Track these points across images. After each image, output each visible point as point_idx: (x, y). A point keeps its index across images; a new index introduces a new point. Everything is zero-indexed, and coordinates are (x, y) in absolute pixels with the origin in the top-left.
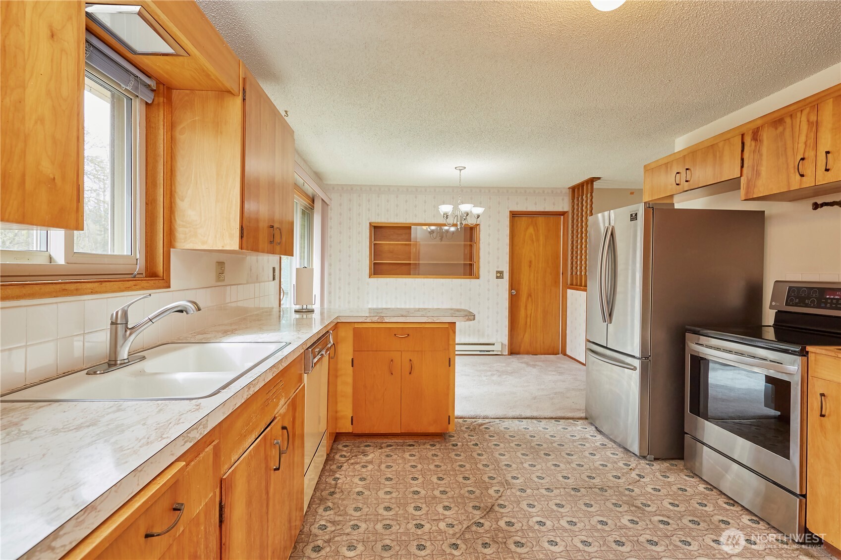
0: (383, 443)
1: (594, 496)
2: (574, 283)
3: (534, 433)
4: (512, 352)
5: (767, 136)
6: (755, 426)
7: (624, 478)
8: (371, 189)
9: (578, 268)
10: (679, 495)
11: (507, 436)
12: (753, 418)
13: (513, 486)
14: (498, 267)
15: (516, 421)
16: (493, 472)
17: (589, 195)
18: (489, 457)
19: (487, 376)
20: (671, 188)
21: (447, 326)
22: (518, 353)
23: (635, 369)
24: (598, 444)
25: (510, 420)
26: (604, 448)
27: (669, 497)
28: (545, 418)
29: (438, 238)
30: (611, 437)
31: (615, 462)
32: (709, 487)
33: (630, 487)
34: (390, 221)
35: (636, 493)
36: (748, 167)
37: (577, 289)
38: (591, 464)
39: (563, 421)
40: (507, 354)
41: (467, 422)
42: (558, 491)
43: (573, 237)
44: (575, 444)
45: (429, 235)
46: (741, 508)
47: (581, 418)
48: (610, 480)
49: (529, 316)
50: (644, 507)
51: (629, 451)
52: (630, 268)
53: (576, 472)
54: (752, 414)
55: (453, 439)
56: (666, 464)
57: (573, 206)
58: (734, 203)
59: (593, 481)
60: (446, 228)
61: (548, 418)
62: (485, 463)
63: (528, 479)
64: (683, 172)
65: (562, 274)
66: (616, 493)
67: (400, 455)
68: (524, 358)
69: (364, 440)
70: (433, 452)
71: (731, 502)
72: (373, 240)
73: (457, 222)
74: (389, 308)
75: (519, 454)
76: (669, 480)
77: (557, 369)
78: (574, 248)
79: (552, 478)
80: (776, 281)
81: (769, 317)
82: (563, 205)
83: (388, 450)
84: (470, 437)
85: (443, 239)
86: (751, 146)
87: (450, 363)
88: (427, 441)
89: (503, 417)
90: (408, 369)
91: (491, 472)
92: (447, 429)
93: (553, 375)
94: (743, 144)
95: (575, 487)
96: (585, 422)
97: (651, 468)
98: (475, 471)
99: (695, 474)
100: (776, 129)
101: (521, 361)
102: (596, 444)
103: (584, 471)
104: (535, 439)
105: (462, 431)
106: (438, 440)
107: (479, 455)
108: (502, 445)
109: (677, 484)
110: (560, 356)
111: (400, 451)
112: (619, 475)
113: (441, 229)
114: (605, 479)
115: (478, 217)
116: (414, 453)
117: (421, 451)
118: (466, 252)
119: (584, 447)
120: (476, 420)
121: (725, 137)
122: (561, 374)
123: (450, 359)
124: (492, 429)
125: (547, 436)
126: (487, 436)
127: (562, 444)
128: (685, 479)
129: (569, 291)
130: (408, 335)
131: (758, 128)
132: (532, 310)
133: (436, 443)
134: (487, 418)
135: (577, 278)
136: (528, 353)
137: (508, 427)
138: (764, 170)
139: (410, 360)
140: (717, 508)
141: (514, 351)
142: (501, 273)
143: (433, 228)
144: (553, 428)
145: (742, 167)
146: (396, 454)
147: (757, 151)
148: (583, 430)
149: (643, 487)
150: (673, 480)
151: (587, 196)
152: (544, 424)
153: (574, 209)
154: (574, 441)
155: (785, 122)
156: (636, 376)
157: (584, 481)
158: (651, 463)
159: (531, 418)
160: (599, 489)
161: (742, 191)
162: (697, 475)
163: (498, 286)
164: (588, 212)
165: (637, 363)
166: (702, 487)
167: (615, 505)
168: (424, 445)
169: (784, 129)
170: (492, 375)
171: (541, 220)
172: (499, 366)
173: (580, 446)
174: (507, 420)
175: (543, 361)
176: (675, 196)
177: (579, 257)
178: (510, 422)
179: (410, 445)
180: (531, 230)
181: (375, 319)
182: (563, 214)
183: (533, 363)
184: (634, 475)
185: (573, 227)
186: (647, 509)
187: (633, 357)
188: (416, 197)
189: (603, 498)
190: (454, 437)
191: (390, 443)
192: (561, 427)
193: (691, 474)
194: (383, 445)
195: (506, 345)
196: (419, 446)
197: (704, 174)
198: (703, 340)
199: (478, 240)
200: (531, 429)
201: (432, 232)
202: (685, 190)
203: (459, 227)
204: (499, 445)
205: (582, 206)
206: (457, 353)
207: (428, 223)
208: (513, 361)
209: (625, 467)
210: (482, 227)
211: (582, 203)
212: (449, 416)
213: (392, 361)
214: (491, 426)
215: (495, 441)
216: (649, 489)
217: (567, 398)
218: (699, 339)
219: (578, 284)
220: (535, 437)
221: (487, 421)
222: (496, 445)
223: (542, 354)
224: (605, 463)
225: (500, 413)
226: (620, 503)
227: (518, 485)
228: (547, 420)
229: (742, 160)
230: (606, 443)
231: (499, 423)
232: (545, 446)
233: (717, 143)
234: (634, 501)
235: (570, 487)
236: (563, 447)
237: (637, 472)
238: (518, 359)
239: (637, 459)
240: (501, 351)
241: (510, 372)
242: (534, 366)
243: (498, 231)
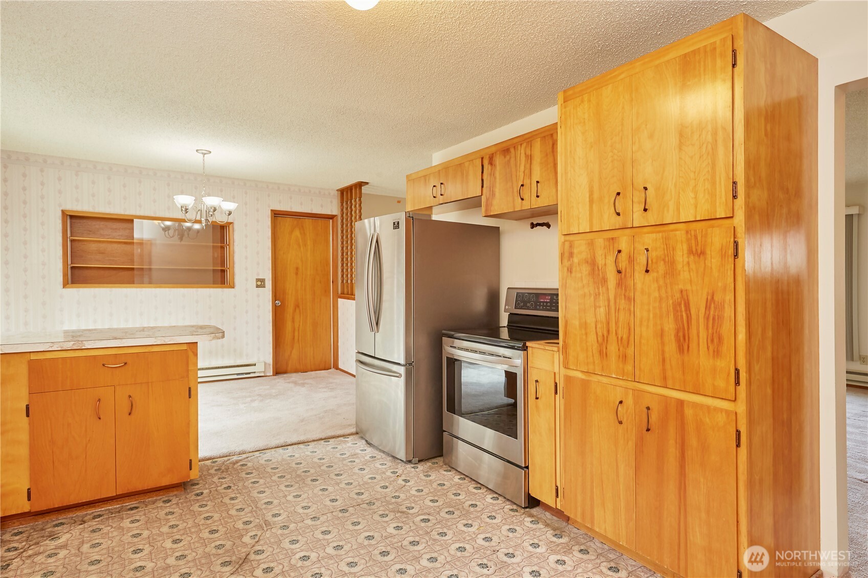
0: (86, 515)
1: (362, 512)
2: (345, 292)
3: (300, 459)
4: (278, 372)
5: (498, 160)
6: (497, 414)
7: (391, 486)
8: (62, 163)
9: (349, 276)
10: (439, 491)
11: (269, 470)
12: (497, 407)
13: (274, 524)
14: (258, 274)
15: (280, 450)
16: (249, 515)
17: (357, 200)
18: (246, 499)
19: (245, 403)
20: (429, 202)
21: (185, 347)
22: (285, 372)
23: (400, 376)
24: (367, 458)
25: (273, 450)
26: (373, 460)
27: (430, 495)
28: (314, 441)
29: (176, 237)
30: (380, 448)
31: (384, 473)
32: (462, 476)
33: (397, 494)
34: (97, 210)
35: (401, 499)
36: (487, 187)
37: (348, 299)
38: (360, 480)
39: (333, 440)
40: (272, 374)
41: (217, 463)
42: (325, 517)
43: (342, 243)
44: (344, 462)
45: (163, 232)
46: (485, 489)
47: (352, 434)
48: (377, 492)
49: (297, 329)
50: (408, 511)
51: (396, 458)
52: (395, 276)
53: (345, 492)
54: (496, 405)
55: (197, 487)
56: (429, 464)
57: (342, 210)
58: (477, 219)
59: (362, 497)
60: (188, 224)
61: (317, 440)
62: (239, 507)
63: (292, 513)
64: (438, 185)
65: (333, 282)
66: (383, 504)
67: (114, 526)
68: (292, 377)
69: (53, 517)
70: (168, 510)
71: (479, 486)
72: (69, 235)
73: (201, 217)
74: (95, 330)
75: (282, 487)
76: (431, 478)
77: (328, 385)
78: (345, 254)
79: (319, 504)
80: (508, 288)
81: (504, 320)
82: (332, 207)
83: (95, 523)
84: (221, 480)
85: (184, 238)
86: (488, 169)
87: (190, 393)
88: (159, 498)
89: (265, 448)
90: (127, 410)
91: (247, 516)
92: (189, 476)
93: (324, 392)
94: (483, 166)
95: (343, 508)
96: (356, 437)
97: (416, 471)
98: (226, 519)
99: (452, 468)
100: (505, 157)
101: (288, 381)
102: (366, 458)
103: (353, 489)
104: (301, 465)
105: (211, 475)
106: (175, 493)
107: (232, 499)
108: (262, 481)
109: (437, 480)
110: (333, 370)
111: (116, 520)
112: (387, 484)
113: (180, 226)
114: (374, 492)
115: (230, 214)
116: (137, 518)
117: (150, 512)
118: (216, 255)
119: (354, 463)
120: (229, 458)
121: (469, 158)
122: (332, 389)
123: (190, 388)
124: (249, 464)
125: (316, 460)
126: (243, 475)
127: (331, 465)
128: (443, 475)
129: (340, 300)
130: (126, 364)
131: (493, 154)
132: (300, 322)
133: (171, 498)
134: (244, 453)
135: (348, 287)
136: (296, 371)
137: (270, 459)
138: (497, 191)
139: (130, 397)
140: (468, 494)
141: (279, 370)
142: (263, 281)
143: (168, 223)
144: (322, 449)
145: (482, 187)
146: (109, 526)
147: (492, 174)
148: (353, 445)
149: (408, 491)
150: (434, 477)
151: (355, 201)
152: (312, 448)
153: (343, 213)
154: (344, 459)
155: (511, 152)
156: (401, 382)
157: (353, 499)
158: (416, 465)
159: (297, 444)
160: (367, 504)
161: (483, 208)
162: (453, 468)
163: (258, 296)
164: (358, 217)
165: (402, 370)
166: (457, 479)
167: (382, 516)
168: (154, 504)
169: (510, 158)
170: (253, 401)
171: (308, 222)
172: (261, 389)
173: (349, 464)
174: (270, 450)
175: (314, 378)
176: (434, 208)
177: (349, 264)
178: (273, 452)
179: (132, 509)
180: (297, 233)
181: (69, 345)
182: (332, 217)
183: (302, 382)
184: (400, 481)
185: (342, 232)
186: (411, 511)
187: (399, 364)
188: (140, 182)
189: (370, 512)
190: (198, 484)
191: (98, 513)
192: (330, 447)
193: (449, 469)
194: (86, 519)
195: (270, 365)
196: (146, 506)
197: (455, 190)
198: (457, 343)
199: (231, 242)
200: (297, 455)
201: (166, 229)
202: (441, 203)
203: (203, 225)
204: (258, 482)
205: (352, 211)
206: (199, 380)
207: (160, 216)
208: (278, 382)
209: (393, 475)
210: (237, 226)
211: (351, 207)
212: (191, 460)
213: (99, 400)
214: (250, 462)
215: (253, 478)
216: (413, 492)
217: (338, 414)
218: (453, 342)
219: (349, 293)
220: (301, 463)
221: (244, 456)
222: (254, 483)
223: (312, 371)
224: (374, 476)
225: (261, 444)
226: (387, 512)
227: (280, 522)
228: (316, 443)
229: (482, 180)
230: (376, 455)
231: (260, 456)
232: (312, 471)
233: (464, 163)
234: (400, 507)
235: (338, 509)
236: (332, 469)
237: (403, 477)
238: (284, 379)
239: (404, 464)
240: (264, 372)
241: (274, 394)
242: (303, 385)
243: (258, 231)
